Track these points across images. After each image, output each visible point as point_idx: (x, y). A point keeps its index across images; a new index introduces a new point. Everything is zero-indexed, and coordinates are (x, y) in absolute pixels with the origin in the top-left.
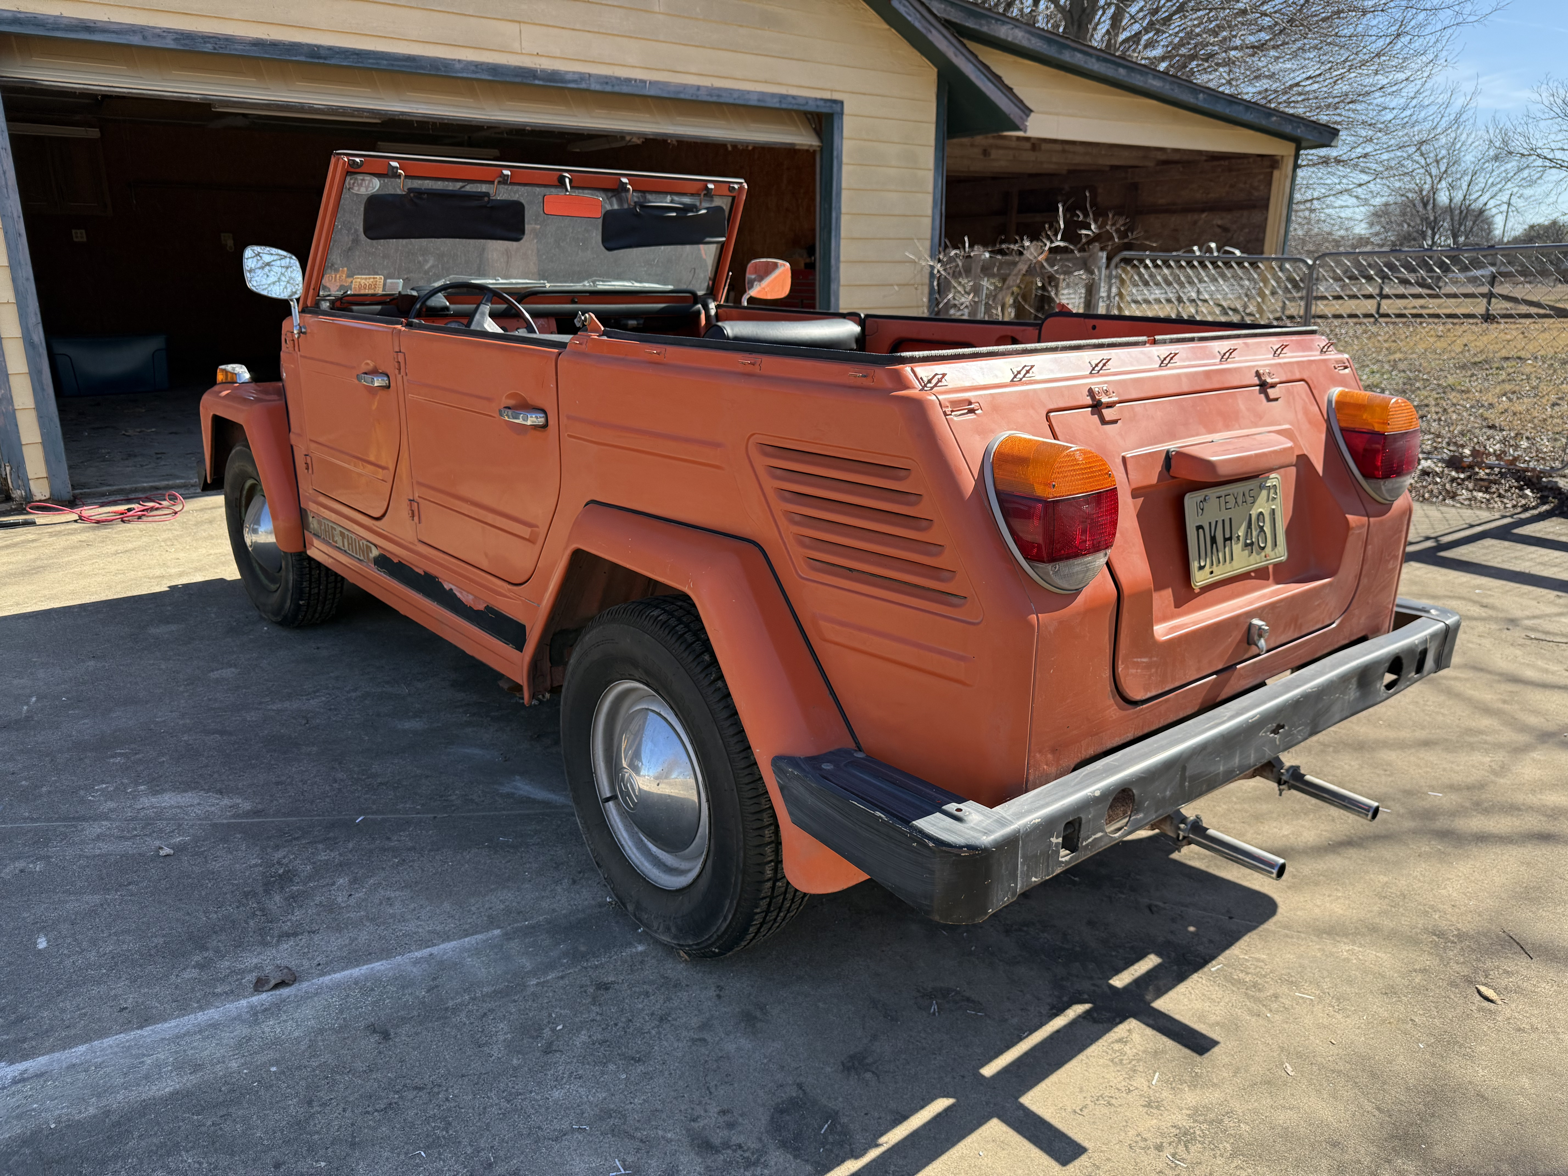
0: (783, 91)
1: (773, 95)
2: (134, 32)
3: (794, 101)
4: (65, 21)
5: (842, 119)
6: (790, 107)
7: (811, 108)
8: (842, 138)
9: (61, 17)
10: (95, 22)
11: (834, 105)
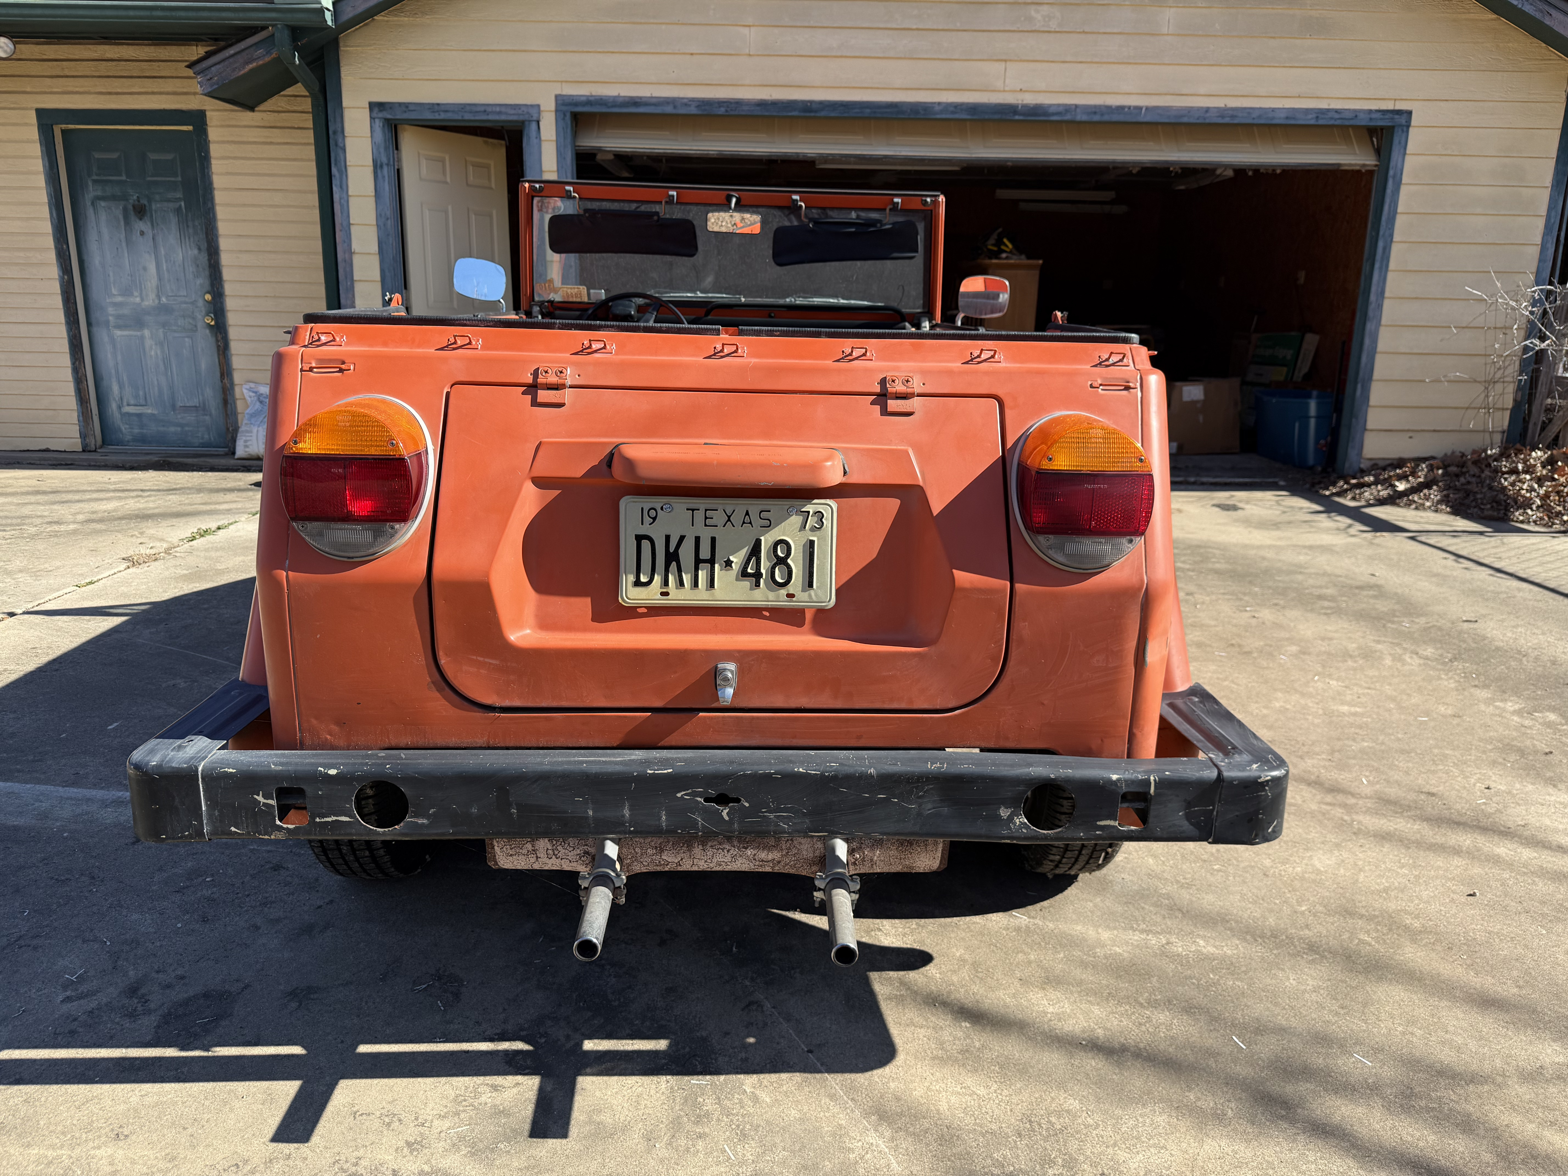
0: (1323, 105)
1: (1307, 111)
2: (668, 103)
3: (1337, 116)
4: (621, 100)
5: (1408, 132)
6: (1331, 122)
7: (1363, 121)
8: (1405, 154)
9: (619, 96)
10: (641, 98)
11: (1396, 117)
